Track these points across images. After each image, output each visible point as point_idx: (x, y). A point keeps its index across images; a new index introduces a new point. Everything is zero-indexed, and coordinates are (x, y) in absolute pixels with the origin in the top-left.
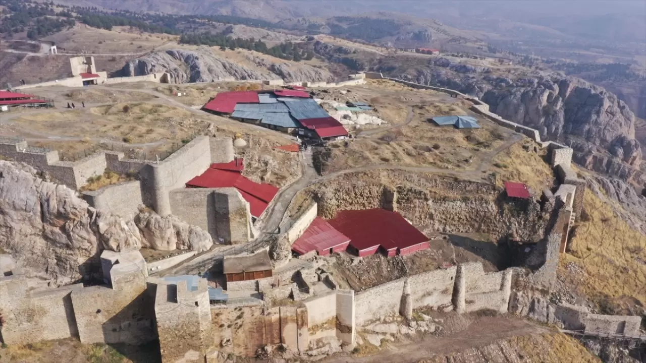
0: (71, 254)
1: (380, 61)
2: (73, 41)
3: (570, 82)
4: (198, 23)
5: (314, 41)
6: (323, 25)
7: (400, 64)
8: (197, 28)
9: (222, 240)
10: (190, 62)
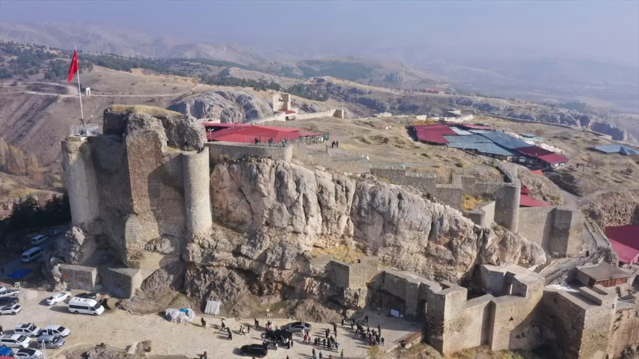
0: (452, 270)
1: (399, 101)
2: (104, 83)
3: (591, 118)
4: (192, 65)
5: (325, 83)
6: (294, 68)
7: (422, 103)
8: (192, 71)
9: (556, 253)
10: (242, 102)
